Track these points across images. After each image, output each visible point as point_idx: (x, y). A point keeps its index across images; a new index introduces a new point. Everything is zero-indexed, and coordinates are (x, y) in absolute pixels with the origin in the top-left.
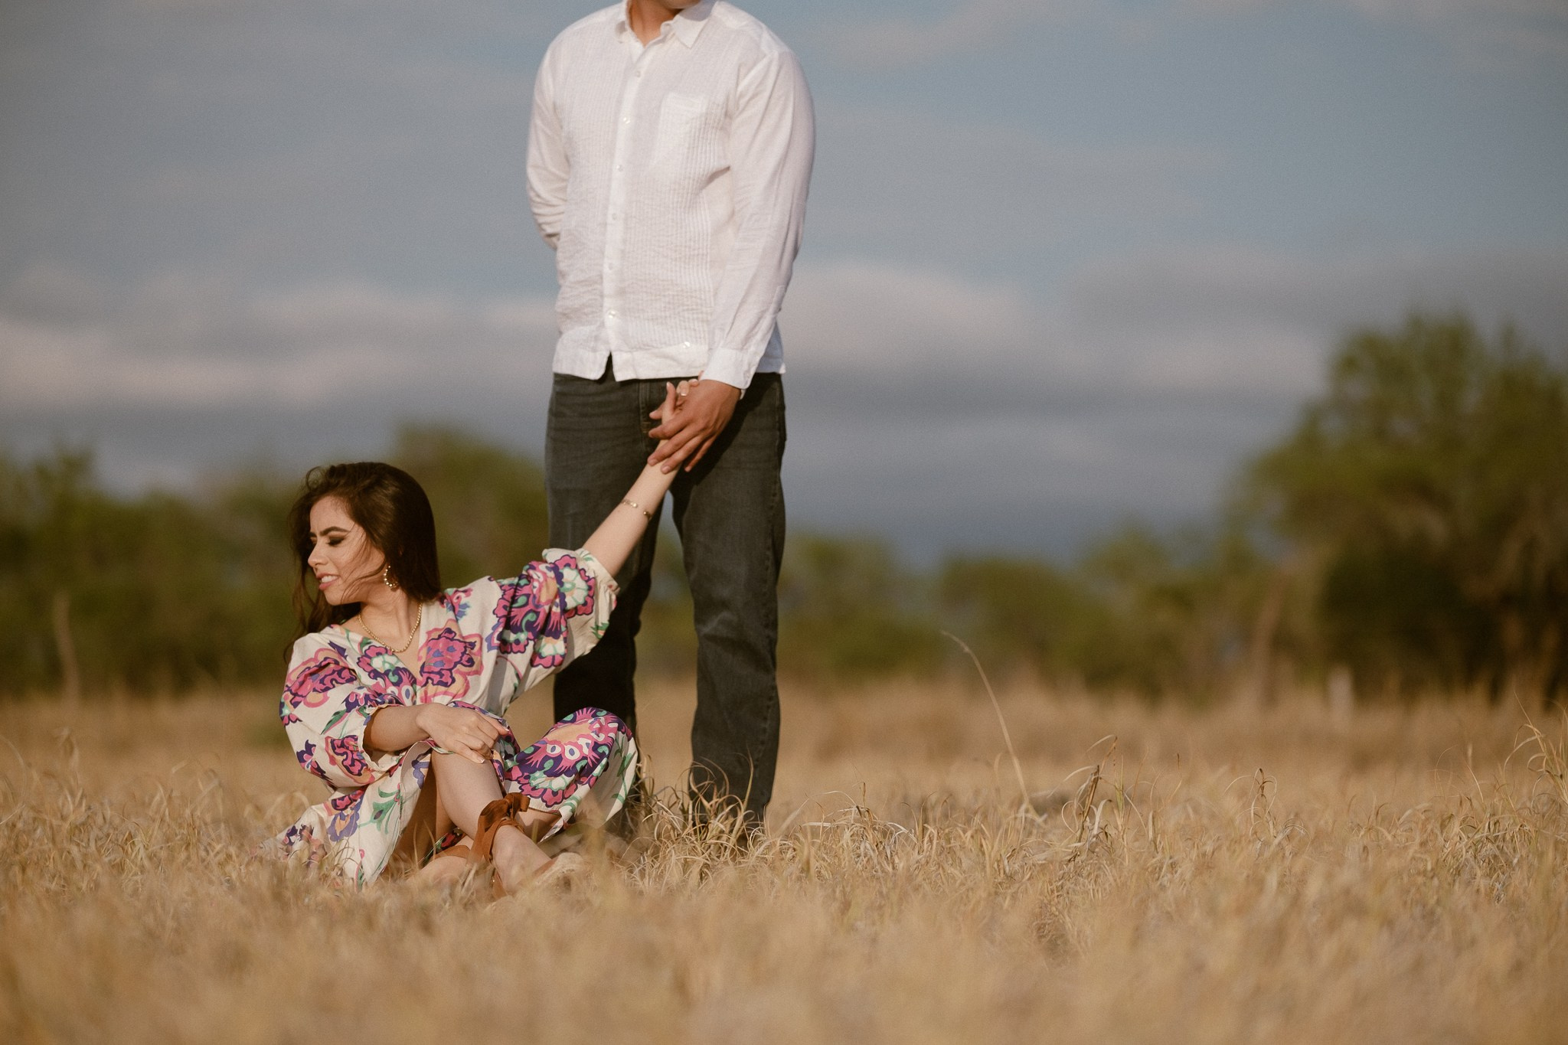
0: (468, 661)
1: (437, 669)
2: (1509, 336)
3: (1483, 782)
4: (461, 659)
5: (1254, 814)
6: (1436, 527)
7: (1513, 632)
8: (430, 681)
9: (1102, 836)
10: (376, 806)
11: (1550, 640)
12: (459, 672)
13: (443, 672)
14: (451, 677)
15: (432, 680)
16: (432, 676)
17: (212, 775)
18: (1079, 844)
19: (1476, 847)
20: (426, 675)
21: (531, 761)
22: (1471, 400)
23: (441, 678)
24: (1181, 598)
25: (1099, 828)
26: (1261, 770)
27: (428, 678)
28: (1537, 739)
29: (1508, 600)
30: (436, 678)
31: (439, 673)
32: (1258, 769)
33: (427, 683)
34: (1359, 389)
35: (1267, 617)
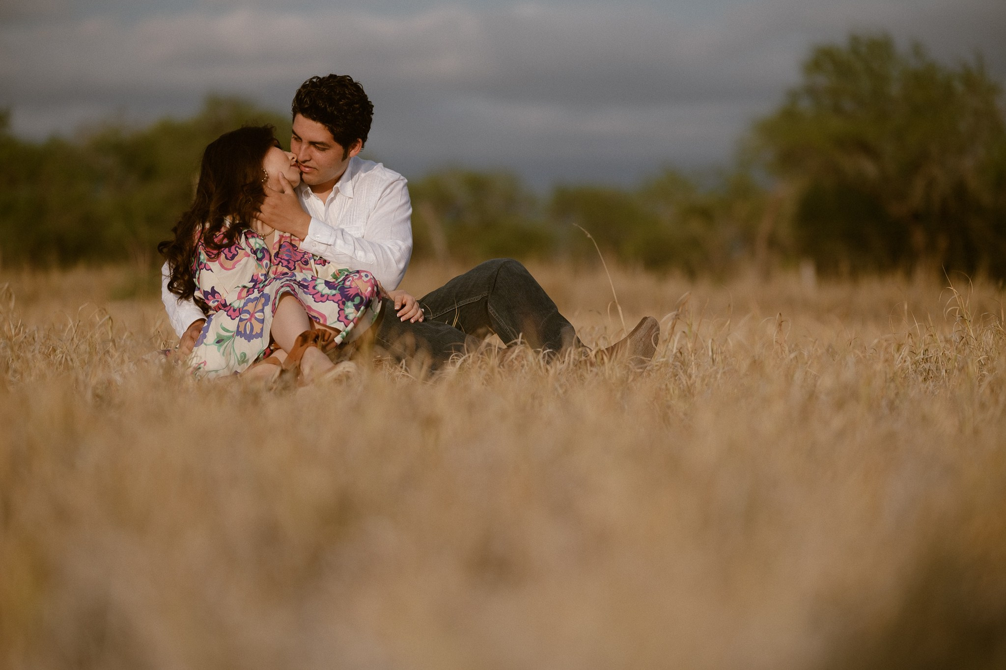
0: (304, 262)
1: (287, 258)
2: (917, 49)
3: (920, 324)
4: (301, 259)
5: (776, 342)
6: (869, 168)
7: (919, 238)
8: (281, 264)
9: (678, 355)
10: (218, 335)
11: (943, 243)
12: (299, 265)
13: (290, 261)
14: (294, 265)
15: (282, 263)
16: (283, 261)
17: (104, 312)
18: (664, 359)
19: (916, 363)
20: (279, 259)
21: (348, 293)
22: (895, 90)
23: (288, 264)
24: (705, 214)
25: (677, 349)
26: (780, 314)
27: (280, 262)
28: (955, 297)
29: (917, 217)
30: (285, 263)
31: (288, 261)
32: (779, 314)
33: (278, 264)
34: (822, 81)
35: (765, 227)
